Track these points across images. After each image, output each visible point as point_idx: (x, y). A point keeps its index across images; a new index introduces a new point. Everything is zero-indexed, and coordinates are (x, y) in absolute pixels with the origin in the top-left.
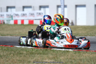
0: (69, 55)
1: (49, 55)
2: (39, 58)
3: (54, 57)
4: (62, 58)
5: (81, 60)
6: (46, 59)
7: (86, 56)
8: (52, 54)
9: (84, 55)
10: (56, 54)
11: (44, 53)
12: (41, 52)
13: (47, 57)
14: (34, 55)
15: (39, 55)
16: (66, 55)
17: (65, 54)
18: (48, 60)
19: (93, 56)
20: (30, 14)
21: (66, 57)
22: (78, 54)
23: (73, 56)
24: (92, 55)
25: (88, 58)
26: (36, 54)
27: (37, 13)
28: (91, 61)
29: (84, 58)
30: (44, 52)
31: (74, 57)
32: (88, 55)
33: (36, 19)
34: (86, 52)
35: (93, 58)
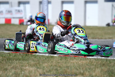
0: (54, 62)
1: (30, 61)
2: (18, 65)
3: (36, 64)
4: (45, 65)
5: (68, 67)
6: (26, 66)
7: (74, 63)
8: (33, 61)
9: (71, 61)
10: (38, 60)
11: (24, 59)
12: (20, 57)
13: (28, 63)
14: (11, 60)
15: (17, 62)
16: (51, 62)
17: (48, 60)
18: (29, 67)
19: (82, 63)
20: (6, 11)
21: (50, 63)
22: (64, 60)
23: (59, 63)
24: (82, 61)
25: (76, 65)
26: (14, 60)
27: (16, 10)
28: (80, 69)
29: (72, 65)
30: (24, 57)
31: (60, 65)
32: (76, 61)
33: (14, 18)
34: (73, 58)
35: (82, 65)
